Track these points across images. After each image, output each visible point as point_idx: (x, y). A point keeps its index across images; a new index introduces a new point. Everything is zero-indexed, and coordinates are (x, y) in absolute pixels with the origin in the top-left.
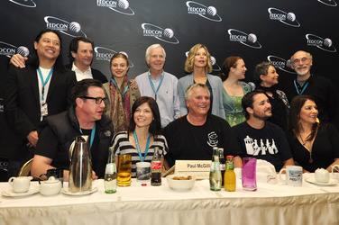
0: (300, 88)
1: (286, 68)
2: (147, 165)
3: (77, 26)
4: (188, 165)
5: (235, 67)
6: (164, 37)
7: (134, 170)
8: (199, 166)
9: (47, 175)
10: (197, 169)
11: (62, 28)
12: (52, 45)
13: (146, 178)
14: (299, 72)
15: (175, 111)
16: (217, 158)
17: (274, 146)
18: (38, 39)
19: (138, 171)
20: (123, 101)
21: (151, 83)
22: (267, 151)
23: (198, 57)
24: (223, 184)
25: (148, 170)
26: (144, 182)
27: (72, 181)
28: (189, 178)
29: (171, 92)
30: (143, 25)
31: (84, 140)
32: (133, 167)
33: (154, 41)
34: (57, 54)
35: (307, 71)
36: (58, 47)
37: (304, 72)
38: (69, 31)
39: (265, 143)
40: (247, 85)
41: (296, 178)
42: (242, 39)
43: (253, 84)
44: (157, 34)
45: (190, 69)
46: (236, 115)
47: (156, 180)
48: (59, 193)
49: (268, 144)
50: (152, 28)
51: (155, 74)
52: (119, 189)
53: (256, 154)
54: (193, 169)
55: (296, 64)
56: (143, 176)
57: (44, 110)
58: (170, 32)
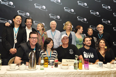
0: (100, 36)
1: (96, 30)
2: (53, 60)
3: (28, 14)
4: (66, 61)
5: (80, 29)
6: (56, 18)
7: (49, 62)
8: (70, 61)
9: (21, 63)
10: (69, 62)
11: (23, 15)
12: (19, 20)
13: (53, 65)
14: (100, 31)
15: (59, 43)
16: (76, 59)
17: (93, 55)
18: (14, 18)
19: (50, 62)
20: (42, 39)
21: (52, 33)
22: (91, 57)
23: (68, 26)
24: (78, 67)
25: (53, 62)
26: (52, 66)
27: (30, 65)
28: (67, 65)
29: (58, 36)
30: (50, 14)
31: (34, 52)
32: (49, 61)
33: (53, 20)
34: (21, 23)
35: (102, 31)
36: (21, 21)
37: (101, 31)
38: (25, 15)
39: (90, 54)
40: (83, 35)
41: (101, 65)
42: (82, 20)
43: (85, 35)
44: (54, 18)
45: (65, 29)
46: (80, 44)
47: (56, 65)
48: (25, 69)
49: (91, 54)
50: (53, 16)
51: (53, 31)
52: (45, 68)
53: (87, 57)
54: (68, 62)
55: (99, 29)
56: (52, 64)
57: (16, 41)
58: (59, 17)
